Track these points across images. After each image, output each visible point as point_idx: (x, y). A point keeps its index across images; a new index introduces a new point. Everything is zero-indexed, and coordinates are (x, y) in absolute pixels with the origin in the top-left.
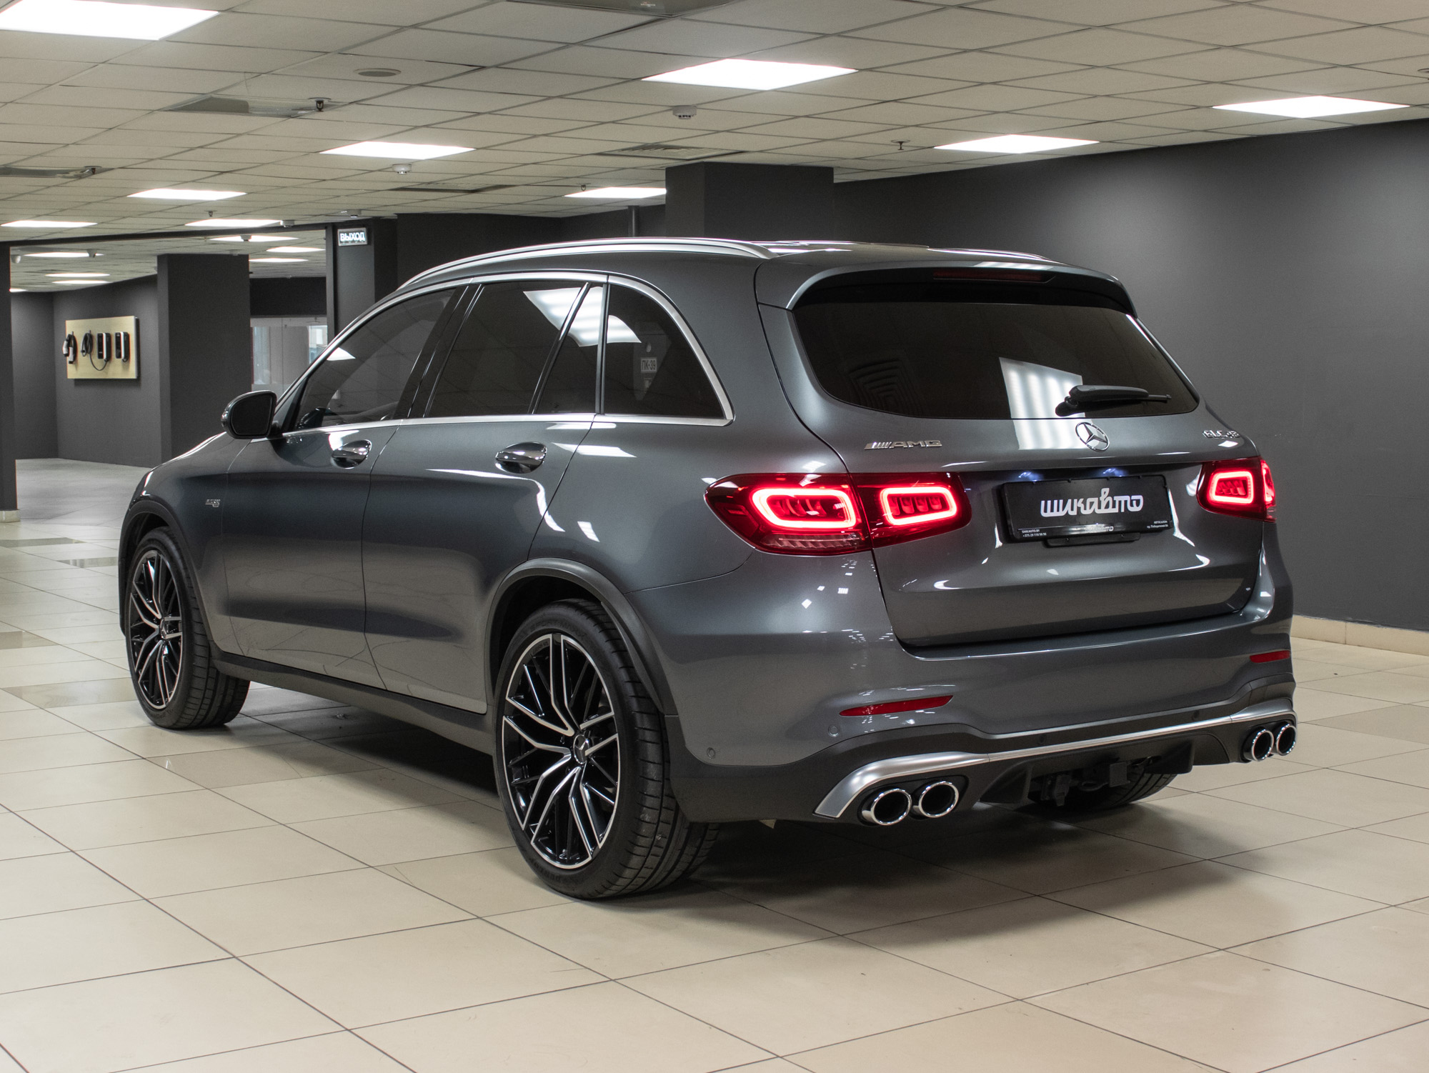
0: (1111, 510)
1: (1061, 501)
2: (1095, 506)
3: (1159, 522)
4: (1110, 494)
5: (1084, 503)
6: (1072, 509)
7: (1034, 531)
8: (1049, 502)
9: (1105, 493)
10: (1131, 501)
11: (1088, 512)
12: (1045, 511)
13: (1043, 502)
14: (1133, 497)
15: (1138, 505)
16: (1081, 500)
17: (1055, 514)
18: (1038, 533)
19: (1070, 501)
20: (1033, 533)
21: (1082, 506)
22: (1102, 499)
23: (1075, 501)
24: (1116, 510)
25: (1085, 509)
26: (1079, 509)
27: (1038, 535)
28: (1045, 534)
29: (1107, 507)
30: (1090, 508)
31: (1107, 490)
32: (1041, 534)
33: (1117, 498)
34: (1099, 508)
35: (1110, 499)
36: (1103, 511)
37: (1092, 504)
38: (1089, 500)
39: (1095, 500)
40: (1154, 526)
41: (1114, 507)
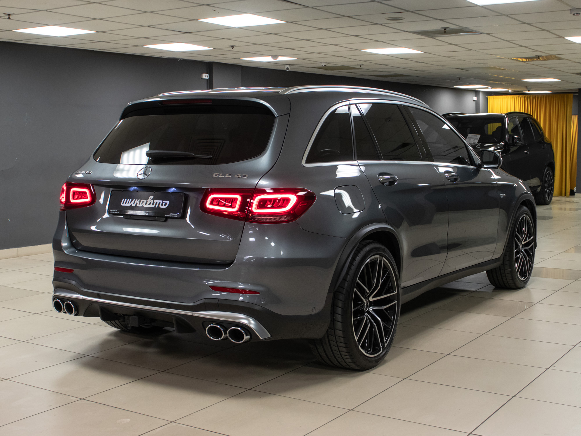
0: (151, 206)
1: (131, 200)
2: (144, 203)
3: (173, 214)
4: (153, 199)
5: (140, 202)
6: (134, 204)
7: (115, 211)
8: (126, 200)
9: (151, 198)
10: (163, 203)
11: (140, 205)
12: (123, 203)
13: (123, 199)
14: (164, 201)
15: (165, 205)
16: (139, 200)
17: (127, 205)
18: (116, 212)
19: (134, 200)
20: (114, 211)
21: (138, 203)
22: (148, 200)
23: (137, 200)
24: (153, 206)
25: (139, 204)
26: (137, 204)
27: (115, 212)
28: (118, 213)
29: (149, 204)
30: (142, 204)
31: (152, 197)
32: (117, 212)
33: (155, 201)
34: (146, 204)
35: (152, 201)
36: (147, 206)
37: (143, 202)
38: (142, 200)
39: (145, 201)
40: (169, 216)
41: (153, 204)
